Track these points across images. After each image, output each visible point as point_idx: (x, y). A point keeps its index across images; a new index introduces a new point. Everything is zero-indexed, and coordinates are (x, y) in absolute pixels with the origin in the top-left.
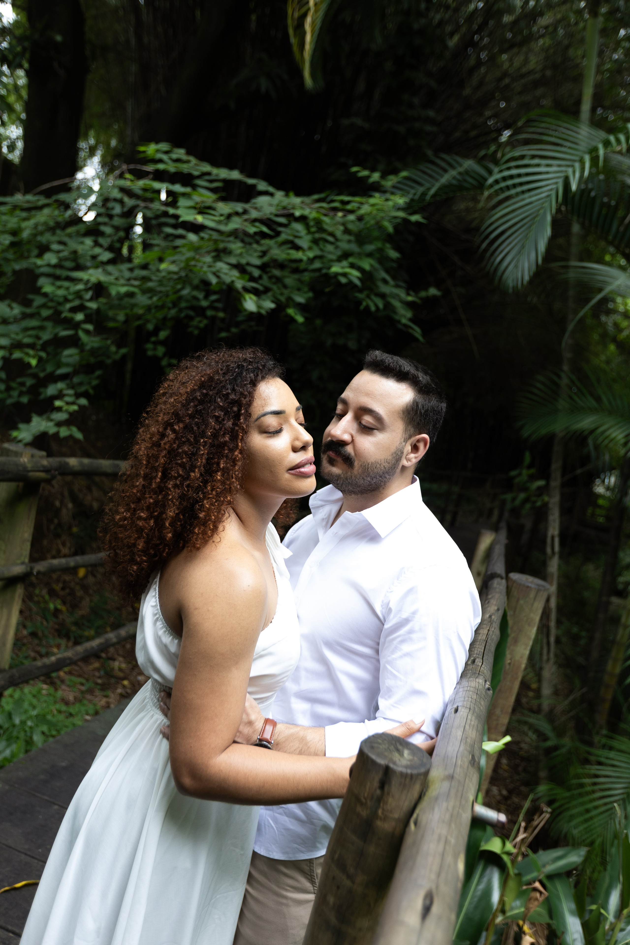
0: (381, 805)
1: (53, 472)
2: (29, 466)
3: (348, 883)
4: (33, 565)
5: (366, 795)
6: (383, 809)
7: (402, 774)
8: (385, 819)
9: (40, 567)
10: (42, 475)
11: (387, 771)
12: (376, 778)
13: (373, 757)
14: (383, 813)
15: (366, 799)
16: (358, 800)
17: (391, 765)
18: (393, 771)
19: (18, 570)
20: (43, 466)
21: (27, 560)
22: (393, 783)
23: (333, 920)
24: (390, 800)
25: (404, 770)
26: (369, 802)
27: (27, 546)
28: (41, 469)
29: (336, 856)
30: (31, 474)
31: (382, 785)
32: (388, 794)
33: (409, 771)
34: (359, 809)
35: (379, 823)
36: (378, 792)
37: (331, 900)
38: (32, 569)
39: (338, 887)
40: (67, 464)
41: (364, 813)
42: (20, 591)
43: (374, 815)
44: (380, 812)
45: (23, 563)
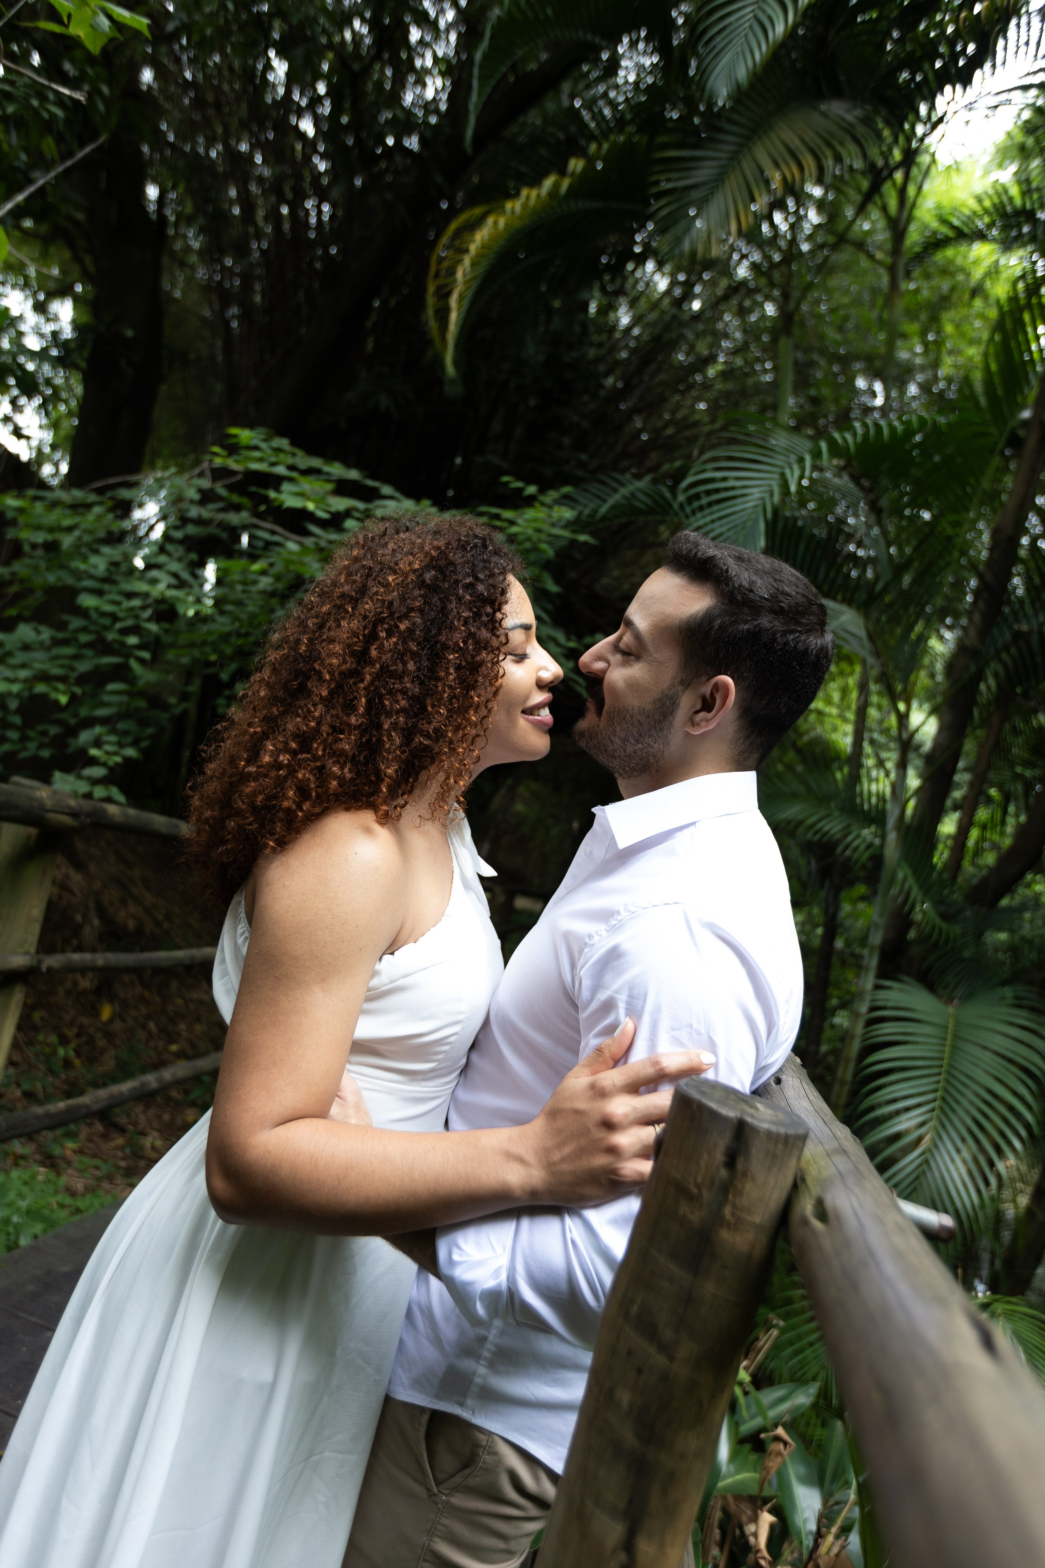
0: (730, 1197)
1: (83, 818)
2: (49, 803)
3: (660, 1360)
4: (42, 956)
5: (699, 1179)
6: (734, 1206)
7: (769, 1134)
8: (737, 1225)
9: (53, 961)
10: (67, 820)
11: (741, 1129)
12: (720, 1144)
13: (713, 1105)
14: (733, 1214)
15: (698, 1186)
16: (682, 1191)
17: (749, 1120)
18: (754, 1130)
19: (19, 961)
20: (70, 807)
21: (33, 950)
22: (754, 1151)
23: (629, 1438)
24: (748, 1186)
25: (773, 1128)
26: (706, 1195)
27: (36, 929)
28: (67, 810)
29: (635, 1309)
30: (51, 816)
31: (731, 1160)
32: (745, 1174)
33: (782, 1130)
34: (684, 1209)
35: (725, 1235)
36: (723, 1173)
37: (625, 1397)
38: (40, 962)
39: (640, 1371)
40: (104, 811)
41: (695, 1216)
42: (18, 996)
43: (716, 1220)
44: (727, 1211)
45: (27, 953)
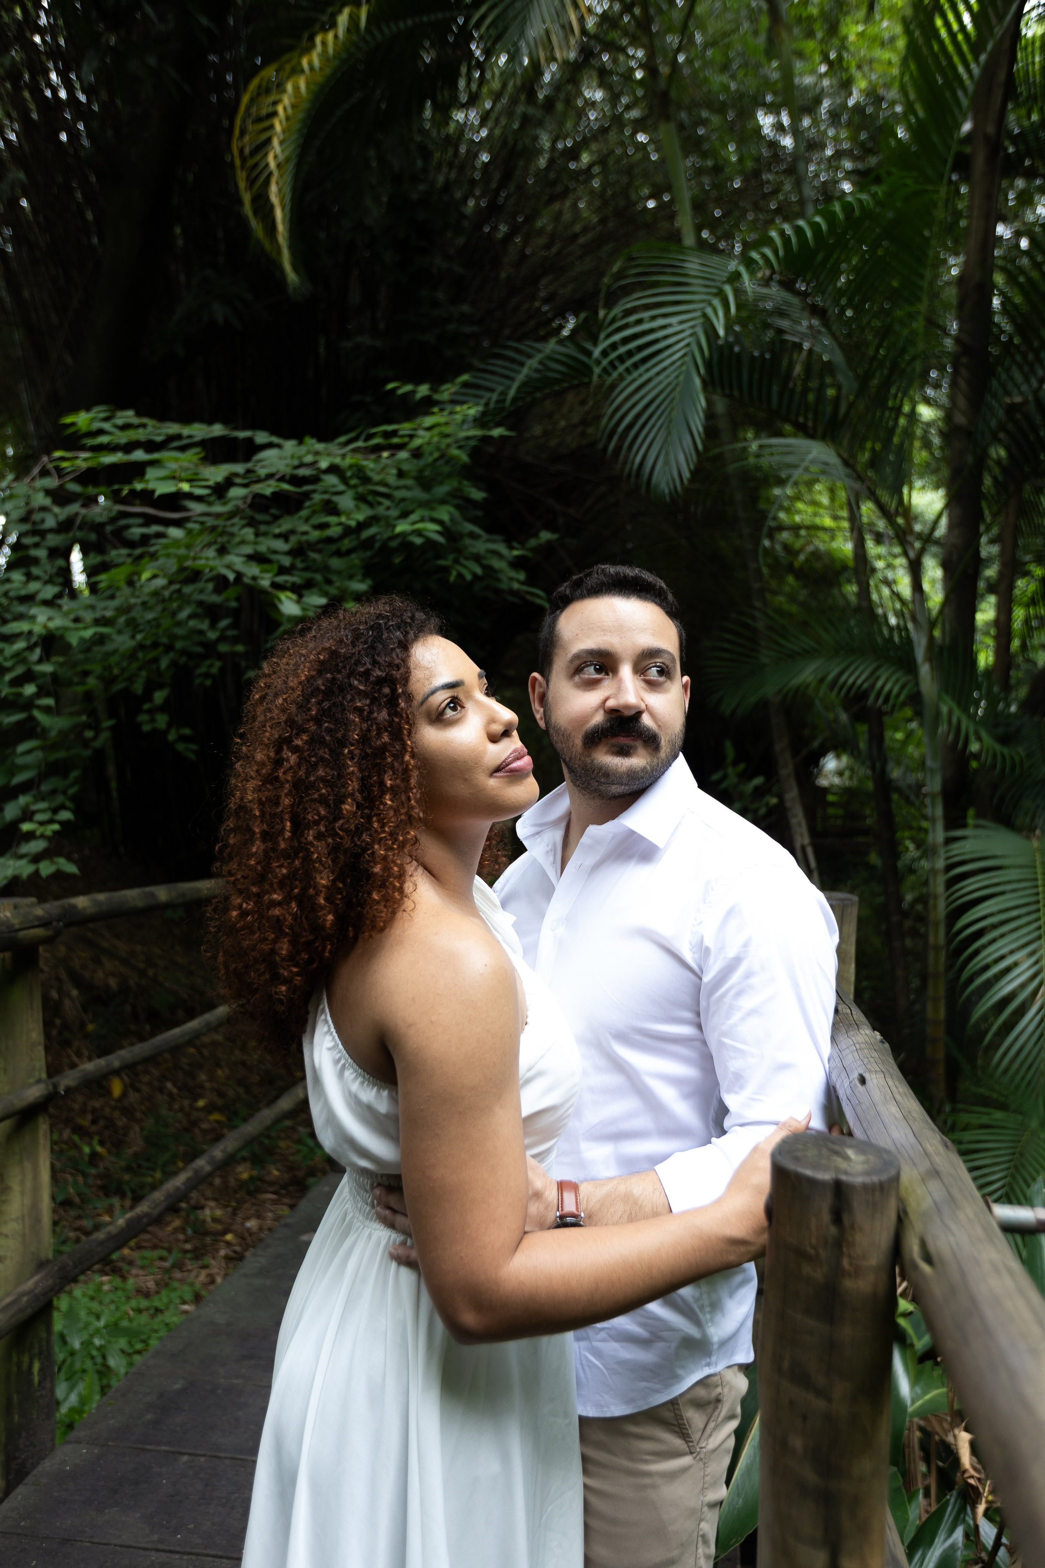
0: (845, 1250)
1: (55, 923)
2: (16, 922)
3: (820, 1404)
4: (55, 1080)
5: (814, 1241)
6: (850, 1257)
7: (865, 1187)
8: (857, 1272)
9: (68, 1080)
10: (39, 932)
11: (839, 1189)
12: (824, 1206)
13: (808, 1172)
14: (851, 1264)
15: (814, 1248)
16: (801, 1254)
17: (844, 1178)
18: (851, 1187)
19: (34, 1093)
20: (38, 918)
21: (44, 1076)
22: (855, 1205)
23: (810, 1476)
24: (858, 1237)
25: (867, 1180)
26: (823, 1254)
27: (40, 1052)
28: (36, 923)
29: (786, 1365)
30: (22, 934)
31: (837, 1217)
32: (852, 1227)
33: (875, 1179)
34: (806, 1269)
35: (849, 1284)
36: (833, 1230)
37: (797, 1443)
38: (55, 1086)
39: (805, 1417)
40: (74, 907)
41: (818, 1274)
42: (43, 1126)
43: (838, 1272)
44: (845, 1263)
45: (39, 1081)
